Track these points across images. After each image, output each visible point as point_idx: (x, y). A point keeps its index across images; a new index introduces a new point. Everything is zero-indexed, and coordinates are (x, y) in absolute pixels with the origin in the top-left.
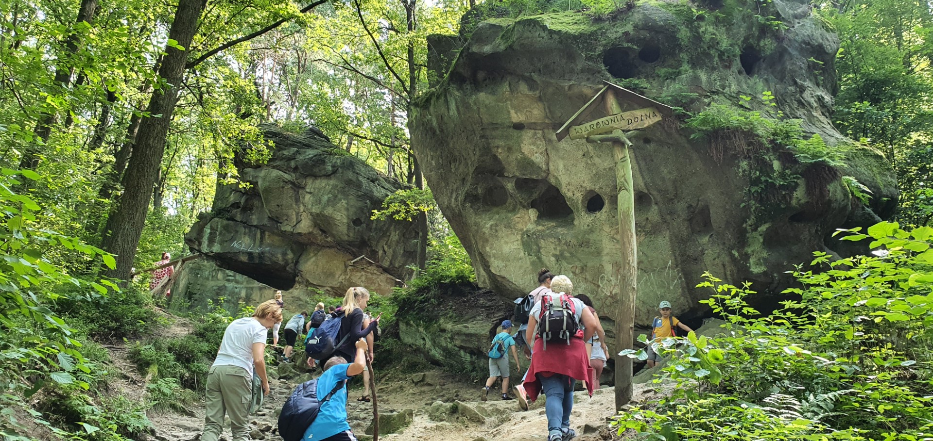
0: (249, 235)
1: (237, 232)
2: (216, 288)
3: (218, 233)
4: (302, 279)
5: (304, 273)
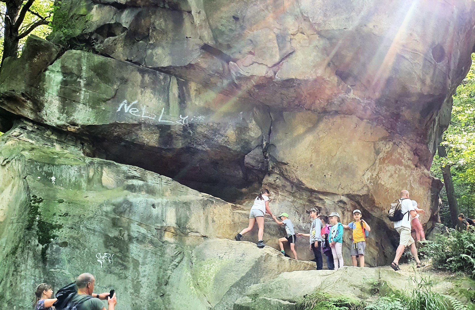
0: (154, 89)
1: (124, 81)
2: (109, 209)
3: (82, 83)
4: (281, 178)
5: (288, 164)
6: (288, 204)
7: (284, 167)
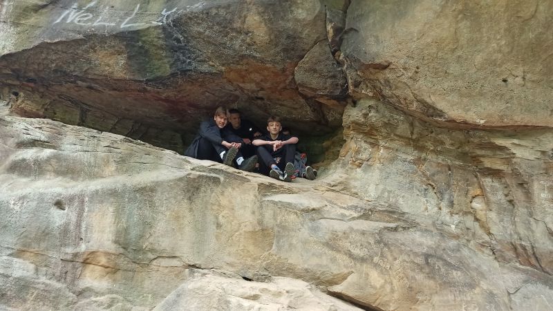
4: (381, 106)
5: (391, 66)
6: (404, 168)
7: (381, 76)
